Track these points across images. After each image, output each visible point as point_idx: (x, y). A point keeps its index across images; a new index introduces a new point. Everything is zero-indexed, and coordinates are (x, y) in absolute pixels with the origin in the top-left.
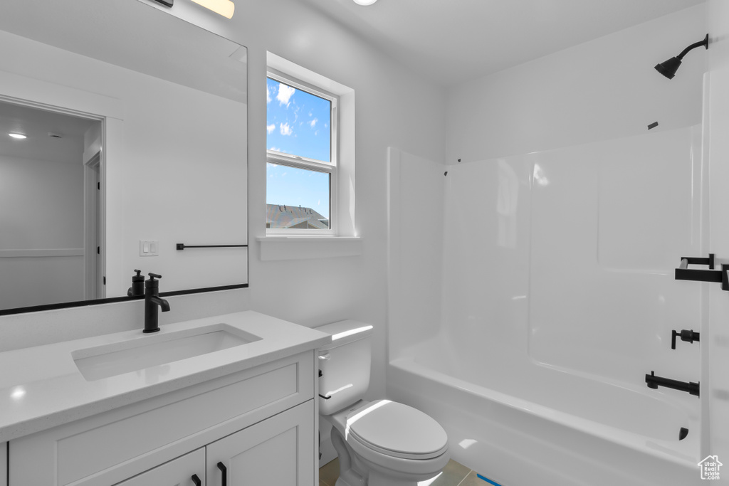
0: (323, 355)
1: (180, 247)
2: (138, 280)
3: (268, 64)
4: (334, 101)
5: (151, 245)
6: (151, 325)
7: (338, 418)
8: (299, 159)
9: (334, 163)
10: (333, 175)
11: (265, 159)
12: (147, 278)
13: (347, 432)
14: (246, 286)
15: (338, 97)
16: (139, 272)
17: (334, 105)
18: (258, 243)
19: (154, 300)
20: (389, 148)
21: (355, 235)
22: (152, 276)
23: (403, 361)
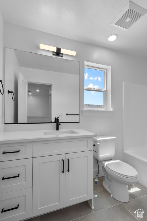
0: (99, 143)
1: (67, 114)
2: (56, 119)
3: (85, 64)
4: (105, 71)
5: (61, 114)
6: (57, 129)
7: (103, 162)
8: (94, 89)
9: (105, 89)
10: (105, 93)
11: (84, 90)
12: (57, 118)
13: (105, 166)
14: (79, 122)
15: (106, 69)
16: (56, 117)
17: (105, 72)
18: (82, 111)
19: (58, 123)
20: (124, 83)
21: (111, 110)
22: (58, 118)
23: (129, 152)
